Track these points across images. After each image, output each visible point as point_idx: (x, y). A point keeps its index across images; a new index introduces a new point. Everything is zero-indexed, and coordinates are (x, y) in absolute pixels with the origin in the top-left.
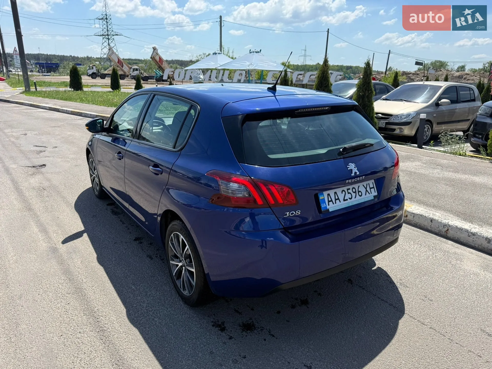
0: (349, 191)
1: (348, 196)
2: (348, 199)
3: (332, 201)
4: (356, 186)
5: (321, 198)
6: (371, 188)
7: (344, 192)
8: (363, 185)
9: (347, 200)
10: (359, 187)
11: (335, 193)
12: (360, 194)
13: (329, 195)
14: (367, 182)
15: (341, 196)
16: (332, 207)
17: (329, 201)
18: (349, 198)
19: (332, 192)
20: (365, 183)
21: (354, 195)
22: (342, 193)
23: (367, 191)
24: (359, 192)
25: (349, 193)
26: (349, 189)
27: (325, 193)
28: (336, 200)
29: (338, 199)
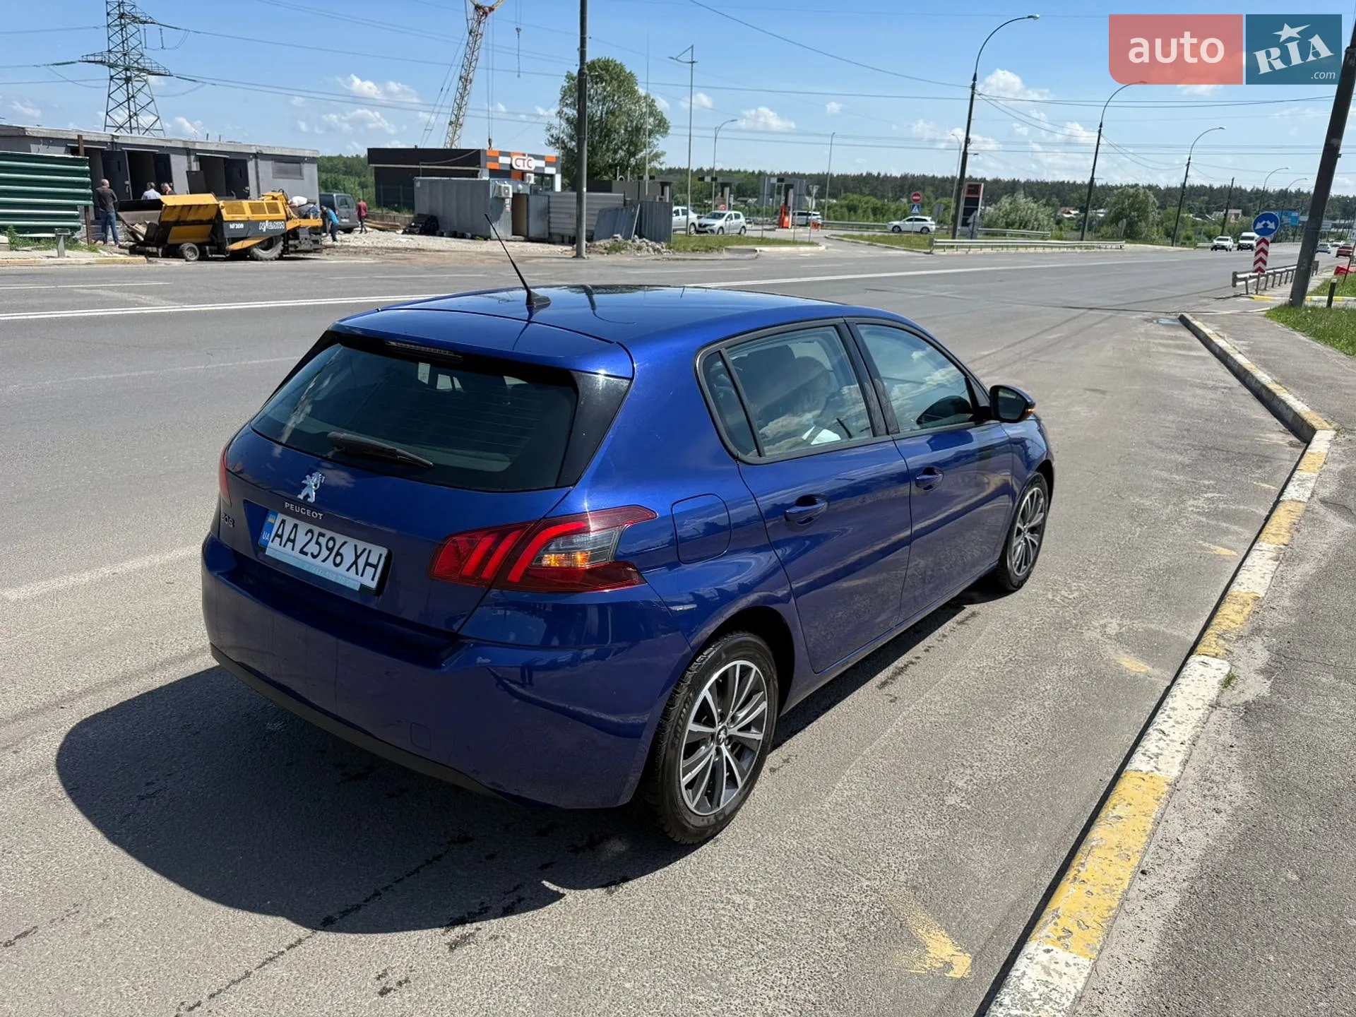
0: (321, 539)
1: (312, 548)
2: (309, 555)
3: (281, 537)
4: (340, 539)
5: (270, 520)
6: (367, 564)
7: (310, 534)
8: (356, 546)
9: (306, 554)
10: (345, 543)
11: (296, 526)
12: (338, 560)
13: (283, 522)
14: (369, 546)
15: (301, 539)
16: (275, 549)
17: (277, 535)
18: (312, 554)
19: (290, 522)
20: (361, 545)
21: (325, 553)
22: (306, 534)
23: (355, 563)
24: (338, 554)
25: (317, 543)
26: (323, 535)
27: (280, 517)
28: (289, 540)
29: (293, 541)
